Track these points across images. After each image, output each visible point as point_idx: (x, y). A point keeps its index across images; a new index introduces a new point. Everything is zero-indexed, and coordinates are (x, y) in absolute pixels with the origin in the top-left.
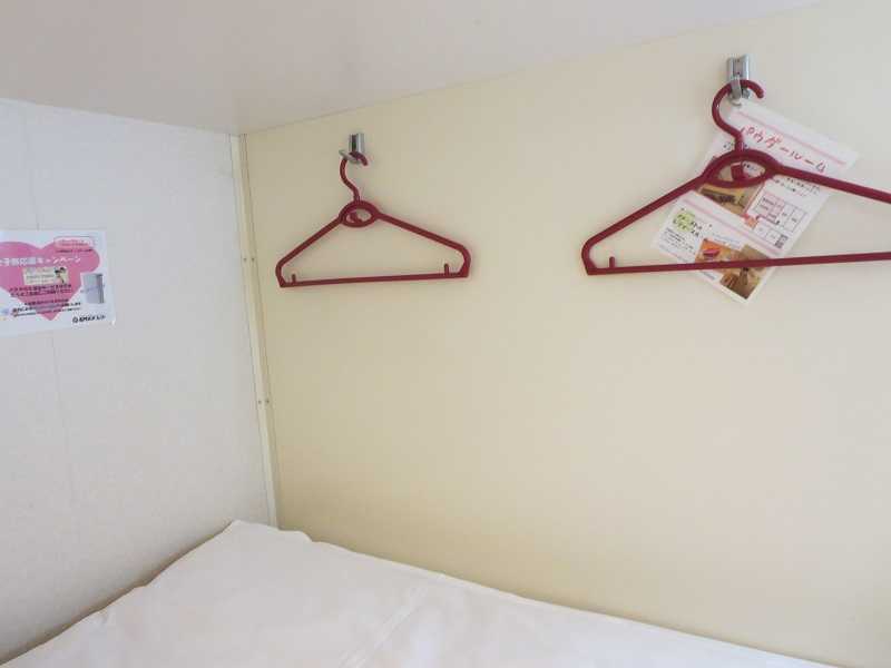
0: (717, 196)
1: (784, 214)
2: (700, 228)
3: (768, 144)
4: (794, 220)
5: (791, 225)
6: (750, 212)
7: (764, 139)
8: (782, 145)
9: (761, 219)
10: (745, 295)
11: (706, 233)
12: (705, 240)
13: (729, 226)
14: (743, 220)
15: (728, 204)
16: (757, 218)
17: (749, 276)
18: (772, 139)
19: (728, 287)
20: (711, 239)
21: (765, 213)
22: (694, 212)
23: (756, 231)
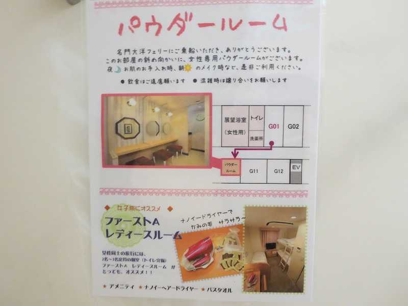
0: (148, 155)
1: (273, 126)
2: (156, 221)
3: (176, 29)
4: (293, 127)
5: (293, 137)
6: (218, 153)
7: (165, 25)
8: (196, 20)
9: (241, 154)
10: (297, 287)
11: (171, 224)
12: (177, 236)
13: (197, 193)
14: (215, 171)
15: (175, 160)
16: (235, 154)
17: (281, 254)
18: (178, 18)
19: (262, 290)
20: (184, 229)
21: (241, 140)
22: (130, 200)
23: (246, 176)
